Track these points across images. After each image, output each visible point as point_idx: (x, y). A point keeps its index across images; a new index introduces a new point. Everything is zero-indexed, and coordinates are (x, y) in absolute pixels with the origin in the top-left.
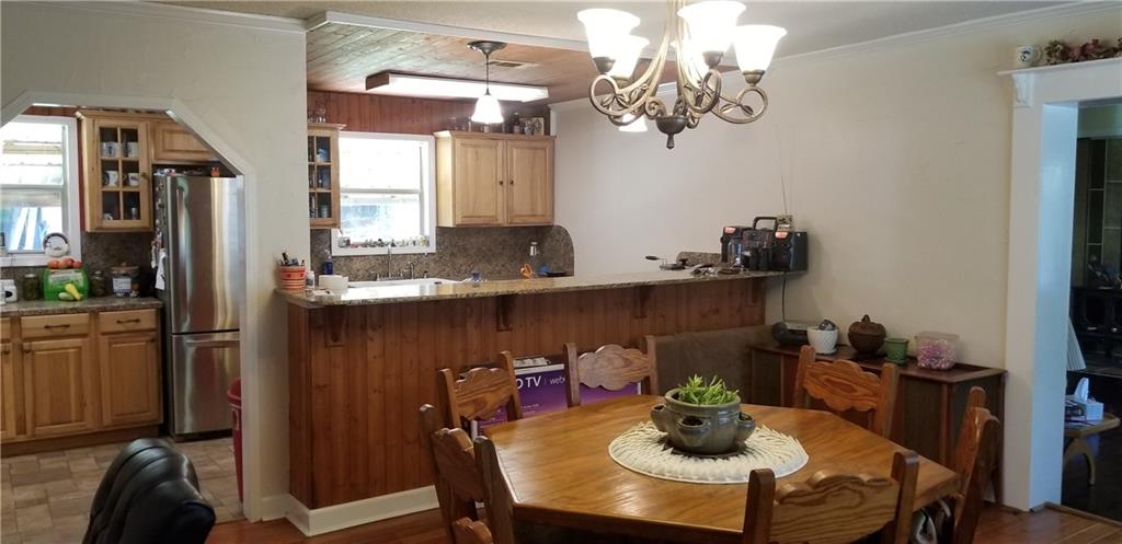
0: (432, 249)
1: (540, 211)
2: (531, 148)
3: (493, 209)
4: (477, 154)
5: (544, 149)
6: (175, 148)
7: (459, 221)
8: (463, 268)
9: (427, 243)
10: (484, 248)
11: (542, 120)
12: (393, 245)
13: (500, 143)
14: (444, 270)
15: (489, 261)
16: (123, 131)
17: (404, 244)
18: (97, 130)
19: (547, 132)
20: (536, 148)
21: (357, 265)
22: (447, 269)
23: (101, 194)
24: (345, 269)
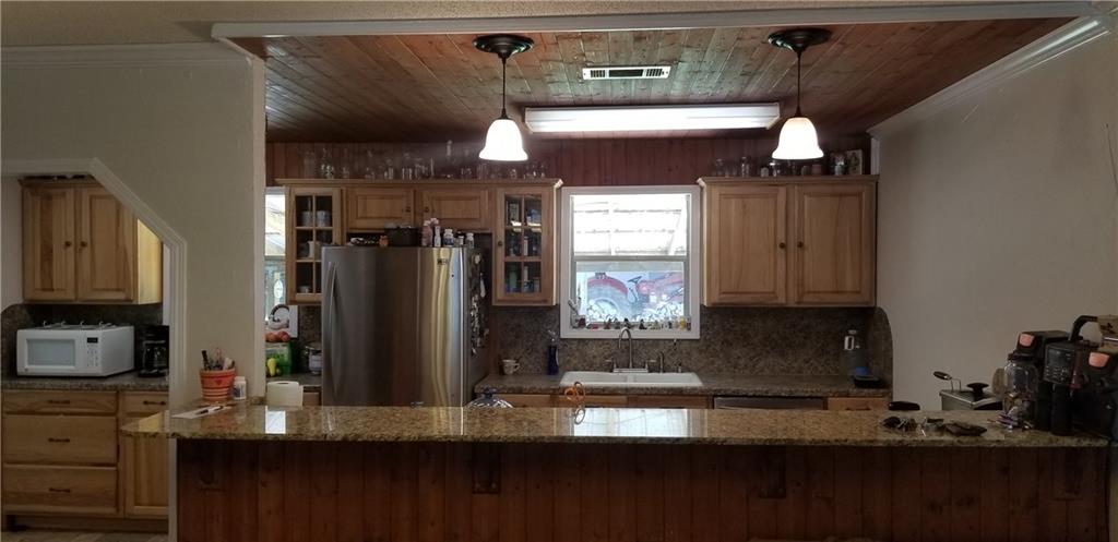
0: (695, 334)
1: (849, 285)
2: (834, 195)
3: (767, 282)
4: (744, 206)
5: (859, 195)
6: (369, 215)
7: (716, 299)
8: (742, 362)
9: (688, 326)
10: (774, 336)
11: (859, 153)
12: (642, 327)
13: (782, 190)
14: (713, 363)
15: (783, 355)
16: (318, 198)
17: (656, 326)
18: (293, 199)
19: (867, 170)
20: (841, 195)
21: (593, 351)
22: (718, 362)
23: (294, 267)
24: (577, 354)
